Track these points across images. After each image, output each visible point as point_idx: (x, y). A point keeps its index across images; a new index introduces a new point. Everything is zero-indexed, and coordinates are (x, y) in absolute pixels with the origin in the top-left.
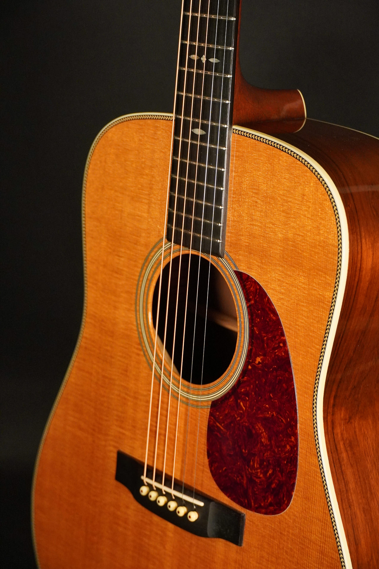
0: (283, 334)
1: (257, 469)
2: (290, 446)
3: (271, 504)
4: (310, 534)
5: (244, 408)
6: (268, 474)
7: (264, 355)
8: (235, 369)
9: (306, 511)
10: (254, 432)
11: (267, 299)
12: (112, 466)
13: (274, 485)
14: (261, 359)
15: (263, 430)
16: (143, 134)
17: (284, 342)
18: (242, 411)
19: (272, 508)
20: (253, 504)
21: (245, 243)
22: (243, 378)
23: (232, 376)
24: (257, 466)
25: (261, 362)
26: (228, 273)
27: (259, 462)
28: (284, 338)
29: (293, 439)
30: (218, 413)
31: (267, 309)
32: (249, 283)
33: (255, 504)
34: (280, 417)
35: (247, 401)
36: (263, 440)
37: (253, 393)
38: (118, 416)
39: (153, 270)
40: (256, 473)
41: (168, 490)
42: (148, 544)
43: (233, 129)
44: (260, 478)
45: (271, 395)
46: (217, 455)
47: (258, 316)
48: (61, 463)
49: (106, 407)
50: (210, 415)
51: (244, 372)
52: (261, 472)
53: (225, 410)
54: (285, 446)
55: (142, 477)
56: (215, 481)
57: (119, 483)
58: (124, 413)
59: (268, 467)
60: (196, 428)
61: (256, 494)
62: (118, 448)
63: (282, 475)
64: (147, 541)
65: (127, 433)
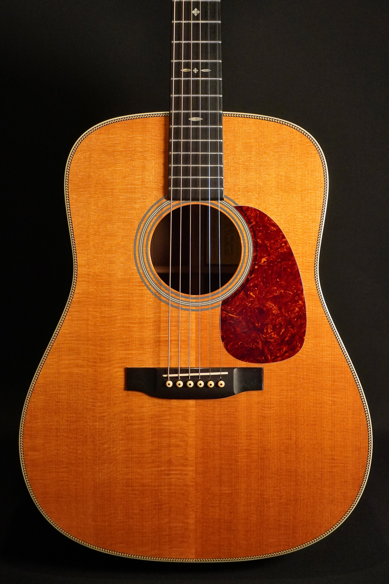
0: (284, 237)
1: (271, 332)
2: (299, 308)
3: (286, 352)
4: (322, 358)
5: (254, 296)
6: (281, 333)
7: (269, 255)
8: (242, 272)
9: (316, 345)
10: (265, 309)
11: (267, 218)
12: (121, 381)
13: (288, 338)
14: (266, 259)
15: (274, 305)
17: (286, 242)
18: (252, 299)
19: (287, 354)
20: (269, 358)
21: (242, 187)
22: (251, 275)
23: (240, 278)
24: (270, 331)
25: (266, 261)
26: (228, 210)
27: (272, 328)
28: (285, 240)
29: (300, 302)
30: (229, 307)
31: (268, 225)
32: (249, 211)
33: (271, 357)
34: (288, 292)
35: (256, 290)
36: (273, 312)
37: (261, 283)
38: (123, 343)
39: (151, 224)
40: (270, 335)
41: (187, 375)
42: (168, 426)
43: (224, 114)
44: (274, 338)
45: (278, 280)
46: (231, 336)
47: (260, 231)
48: (56, 402)
49: (108, 340)
50: (222, 310)
51: (251, 272)
52: (274, 334)
53: (235, 303)
54: (294, 309)
55: (165, 376)
56: (231, 355)
57: (130, 392)
58: (129, 338)
59: (280, 328)
60: (208, 324)
61: (272, 350)
62: (125, 367)
63: (294, 329)
64: (167, 424)
65: (134, 352)
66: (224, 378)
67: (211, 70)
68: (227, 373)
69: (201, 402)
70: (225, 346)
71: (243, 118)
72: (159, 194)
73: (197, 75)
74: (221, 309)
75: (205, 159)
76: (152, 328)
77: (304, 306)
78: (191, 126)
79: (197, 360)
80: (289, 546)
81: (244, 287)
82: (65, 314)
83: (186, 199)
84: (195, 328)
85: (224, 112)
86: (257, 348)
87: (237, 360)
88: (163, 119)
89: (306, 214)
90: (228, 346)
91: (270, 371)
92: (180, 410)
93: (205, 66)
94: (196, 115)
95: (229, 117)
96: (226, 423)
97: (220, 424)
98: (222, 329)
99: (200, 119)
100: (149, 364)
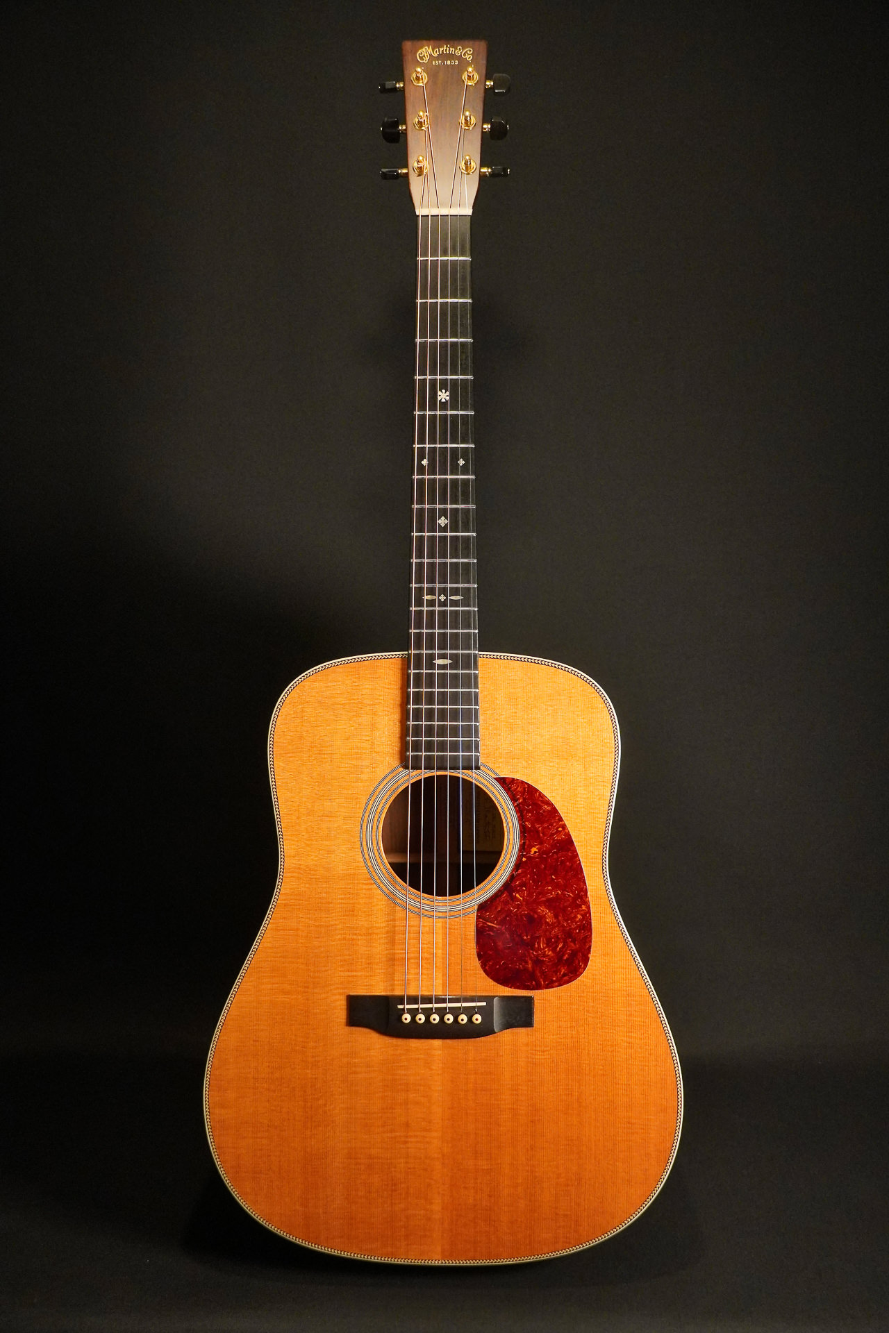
0: (561, 819)
1: (544, 948)
2: (581, 915)
3: (564, 975)
4: (614, 984)
5: (521, 899)
6: (558, 949)
7: (541, 843)
8: (505, 866)
9: (605, 966)
10: (536, 916)
11: (538, 794)
12: (341, 1013)
13: (567, 955)
14: (537, 849)
15: (548, 911)
16: (357, 676)
17: (564, 827)
18: (519, 903)
19: (566, 978)
20: (542, 982)
21: (505, 751)
22: (517, 871)
23: (502, 875)
24: (543, 946)
25: (537, 851)
26: (487, 782)
27: (545, 942)
28: (563, 823)
29: (584, 907)
30: (488, 914)
31: (540, 803)
32: (515, 784)
33: (544, 982)
34: (567, 893)
35: (524, 890)
36: (548, 920)
37: (531, 882)
38: (345, 961)
39: (383, 801)
40: (543, 952)
41: (430, 1006)
42: (405, 1075)
43: (480, 655)
44: (549, 955)
45: (553, 877)
46: (491, 953)
47: (529, 811)
48: (254, 1041)
49: (324, 957)
50: (478, 918)
51: (518, 866)
52: (549, 951)
53: (496, 909)
54: (576, 917)
55: (400, 1007)
56: (491, 978)
57: (354, 1029)
58: (353, 955)
59: (557, 943)
60: (459, 936)
61: (546, 972)
62: (348, 993)
63: (575, 944)
64: (403, 1072)
65: (359, 974)
66: (480, 1010)
67: (462, 598)
68: (484, 1004)
69: (448, 1041)
70: (482, 966)
71: (506, 661)
72: (394, 761)
73: (444, 604)
74: (477, 916)
75: (455, 715)
76: (383, 941)
77: (589, 912)
78: (437, 671)
79: (444, 985)
80: (569, 1243)
81: (507, 887)
82: (267, 922)
83: (429, 767)
84: (441, 941)
85: (480, 653)
86: (526, 969)
87: (499, 985)
88: (399, 662)
89: (591, 789)
90: (486, 966)
91: (543, 1001)
92: (421, 1054)
93: (455, 591)
94: (443, 656)
95: (487, 659)
96: (483, 1072)
97: (475, 1073)
98: (478, 943)
99: (448, 662)
100: (379, 990)
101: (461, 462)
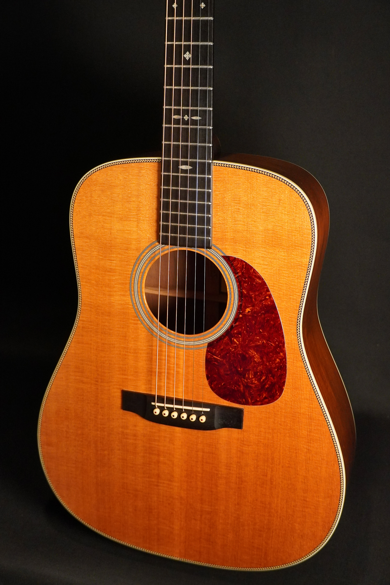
0: (268, 290)
2: (280, 359)
3: (265, 398)
4: (300, 409)
5: (238, 343)
6: (262, 380)
7: (253, 306)
8: (227, 319)
9: (295, 396)
10: (247, 356)
11: (252, 270)
12: (118, 401)
13: (267, 385)
14: (250, 309)
15: (256, 354)
16: (127, 174)
17: (270, 296)
18: (236, 345)
19: (266, 400)
20: (250, 401)
21: (230, 237)
22: (235, 323)
23: (225, 324)
24: (251, 377)
25: (250, 311)
26: (216, 258)
27: (253, 374)
28: (269, 293)
29: (281, 354)
30: (214, 350)
31: (253, 277)
32: (236, 262)
33: (251, 401)
34: (269, 343)
35: (240, 337)
36: (255, 360)
37: (245, 332)
38: (120, 368)
39: (145, 265)
40: (251, 381)
41: (172, 406)
42: (158, 445)
43: (214, 163)
44: (255, 383)
45: (261, 330)
46: (215, 376)
47: (245, 282)
48: (66, 409)
49: (107, 364)
50: (208, 352)
51: (236, 319)
52: (255, 380)
53: (220, 347)
54: (275, 360)
55: (153, 404)
56: (215, 393)
57: (126, 412)
58: (126, 365)
59: (261, 376)
60: (194, 362)
61: (252, 394)
62: (122, 389)
63: (274, 378)
64: (157, 443)
65: (129, 377)
66: (205, 413)
67: (201, 118)
68: (208, 410)
69: (186, 430)
70: (209, 384)
71: (233, 169)
72: (153, 238)
73: (186, 123)
74: (207, 350)
75: (192, 208)
76: (145, 359)
77: (285, 358)
78: (180, 175)
79: (183, 393)
81: (228, 333)
82: (72, 337)
83: (174, 243)
84: (182, 363)
85: (214, 161)
86: (239, 390)
87: (220, 398)
88: (156, 165)
89: (292, 270)
91: (249, 413)
93: (195, 113)
94: (185, 163)
95: (219, 167)
96: (208, 452)
97: (202, 452)
98: (207, 368)
99: (188, 167)
100: (142, 389)
101: (203, 5)
